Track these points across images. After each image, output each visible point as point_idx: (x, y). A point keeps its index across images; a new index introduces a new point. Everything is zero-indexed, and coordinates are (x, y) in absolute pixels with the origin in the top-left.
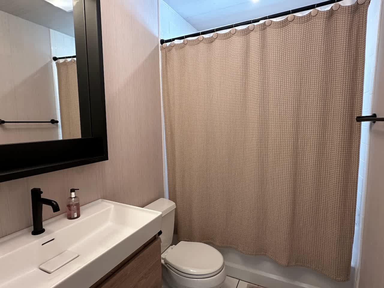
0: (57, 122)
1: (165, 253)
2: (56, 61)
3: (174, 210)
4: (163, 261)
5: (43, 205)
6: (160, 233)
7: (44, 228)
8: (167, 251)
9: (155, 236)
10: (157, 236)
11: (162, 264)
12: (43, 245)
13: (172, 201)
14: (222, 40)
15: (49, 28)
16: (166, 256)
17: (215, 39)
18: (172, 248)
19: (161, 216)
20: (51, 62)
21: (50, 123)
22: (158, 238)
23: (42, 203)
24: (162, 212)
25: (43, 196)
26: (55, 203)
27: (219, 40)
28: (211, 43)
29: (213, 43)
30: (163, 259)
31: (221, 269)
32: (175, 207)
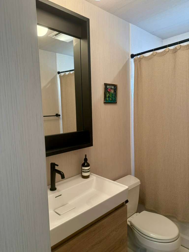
0: (60, 115)
1: (131, 218)
2: (60, 74)
3: (139, 186)
4: (129, 223)
5: (56, 173)
6: (127, 201)
7: (56, 187)
8: (133, 217)
9: (123, 203)
10: (124, 203)
11: (128, 225)
12: (56, 197)
13: (138, 178)
14: (184, 50)
15: (56, 52)
16: (132, 219)
17: (178, 50)
18: (137, 215)
19: (128, 189)
20: (56, 75)
21: (56, 116)
22: (125, 205)
23: (56, 172)
24: (129, 187)
25: (56, 168)
26: (62, 173)
27: (181, 50)
28: (175, 53)
29: (176, 53)
30: (129, 221)
31: (177, 238)
32: (140, 184)
